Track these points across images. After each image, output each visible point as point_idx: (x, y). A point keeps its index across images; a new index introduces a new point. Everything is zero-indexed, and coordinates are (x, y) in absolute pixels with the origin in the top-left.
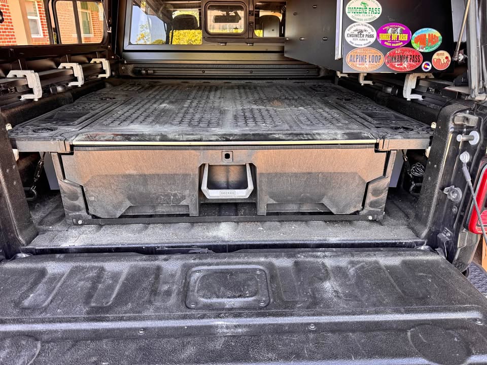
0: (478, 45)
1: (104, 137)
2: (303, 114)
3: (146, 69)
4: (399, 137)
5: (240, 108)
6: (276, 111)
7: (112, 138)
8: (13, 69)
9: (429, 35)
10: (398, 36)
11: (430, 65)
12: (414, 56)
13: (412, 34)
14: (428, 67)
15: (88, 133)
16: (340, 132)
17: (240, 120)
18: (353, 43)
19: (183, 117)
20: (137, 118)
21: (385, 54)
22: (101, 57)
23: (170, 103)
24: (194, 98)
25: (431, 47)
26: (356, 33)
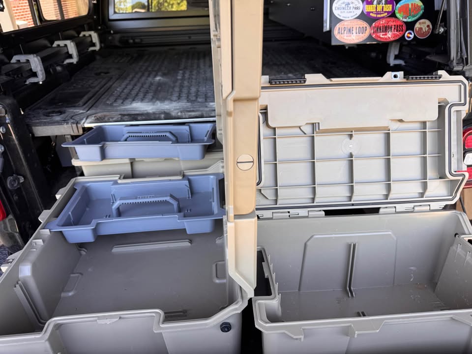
0: (457, 18)
1: (112, 118)
3: (133, 38)
7: (120, 119)
8: (15, 55)
9: (412, 4)
10: (383, 7)
11: (413, 34)
12: (397, 26)
13: (396, 5)
14: (410, 36)
15: (96, 115)
18: (340, 16)
19: (180, 92)
20: (137, 95)
21: (370, 25)
22: (90, 30)
23: (164, 75)
24: (185, 68)
25: (414, 17)
26: (343, 6)
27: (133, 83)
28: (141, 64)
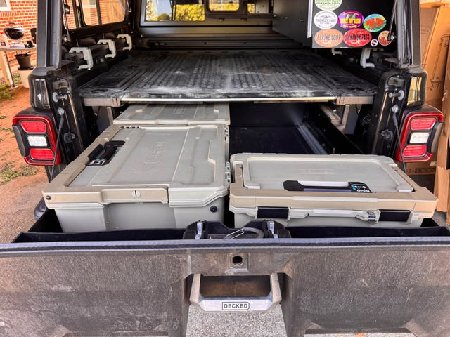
1: (143, 96)
2: (284, 78)
3: (159, 42)
4: (352, 95)
5: (236, 73)
6: (264, 76)
7: (148, 96)
8: (73, 47)
9: (377, 19)
10: (354, 20)
11: (377, 42)
12: (365, 35)
14: (375, 43)
15: (131, 93)
16: (309, 91)
17: (237, 83)
18: (320, 26)
19: (195, 82)
20: (161, 82)
21: (343, 34)
22: (125, 33)
23: (182, 70)
24: (200, 66)
25: (378, 28)
26: (322, 18)
27: (158, 74)
28: (165, 61)
